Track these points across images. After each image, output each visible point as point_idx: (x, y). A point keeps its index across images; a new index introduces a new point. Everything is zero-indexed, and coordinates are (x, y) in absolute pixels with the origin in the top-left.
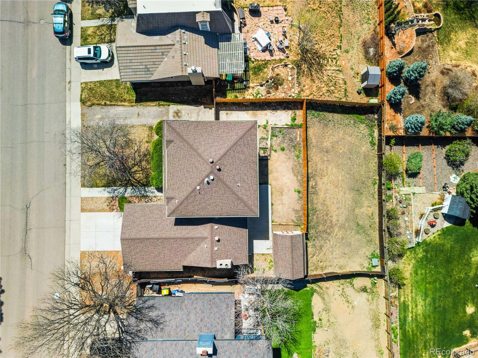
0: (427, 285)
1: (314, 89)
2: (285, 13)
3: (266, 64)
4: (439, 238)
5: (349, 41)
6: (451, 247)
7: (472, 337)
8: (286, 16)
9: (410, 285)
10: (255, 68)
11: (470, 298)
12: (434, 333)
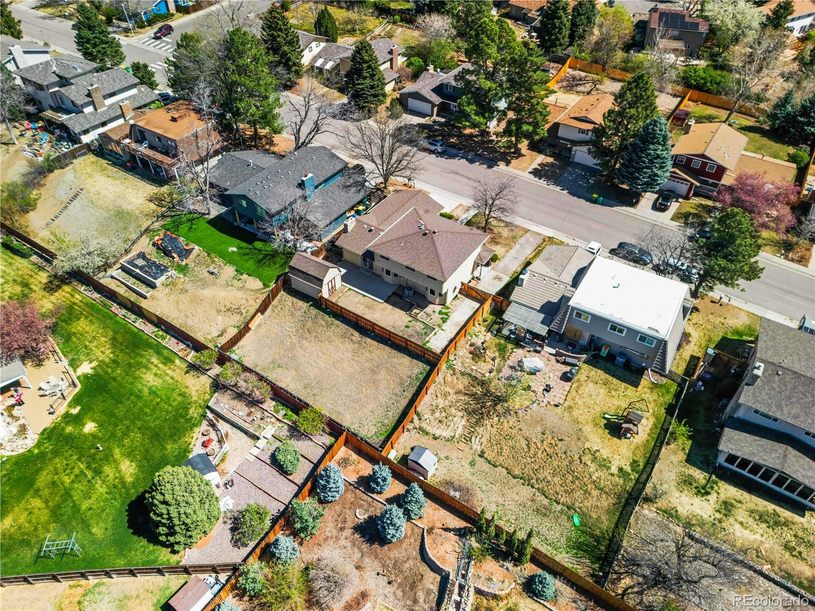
0: (159, 400)
1: (448, 389)
2: (552, 403)
3: (504, 357)
4: (186, 442)
5: (484, 474)
6: (166, 448)
7: (67, 412)
8: (549, 402)
9: (179, 379)
10: (505, 347)
11: (100, 434)
12: (114, 379)
